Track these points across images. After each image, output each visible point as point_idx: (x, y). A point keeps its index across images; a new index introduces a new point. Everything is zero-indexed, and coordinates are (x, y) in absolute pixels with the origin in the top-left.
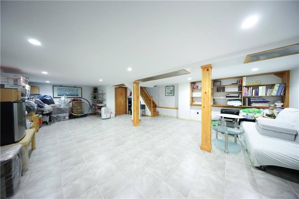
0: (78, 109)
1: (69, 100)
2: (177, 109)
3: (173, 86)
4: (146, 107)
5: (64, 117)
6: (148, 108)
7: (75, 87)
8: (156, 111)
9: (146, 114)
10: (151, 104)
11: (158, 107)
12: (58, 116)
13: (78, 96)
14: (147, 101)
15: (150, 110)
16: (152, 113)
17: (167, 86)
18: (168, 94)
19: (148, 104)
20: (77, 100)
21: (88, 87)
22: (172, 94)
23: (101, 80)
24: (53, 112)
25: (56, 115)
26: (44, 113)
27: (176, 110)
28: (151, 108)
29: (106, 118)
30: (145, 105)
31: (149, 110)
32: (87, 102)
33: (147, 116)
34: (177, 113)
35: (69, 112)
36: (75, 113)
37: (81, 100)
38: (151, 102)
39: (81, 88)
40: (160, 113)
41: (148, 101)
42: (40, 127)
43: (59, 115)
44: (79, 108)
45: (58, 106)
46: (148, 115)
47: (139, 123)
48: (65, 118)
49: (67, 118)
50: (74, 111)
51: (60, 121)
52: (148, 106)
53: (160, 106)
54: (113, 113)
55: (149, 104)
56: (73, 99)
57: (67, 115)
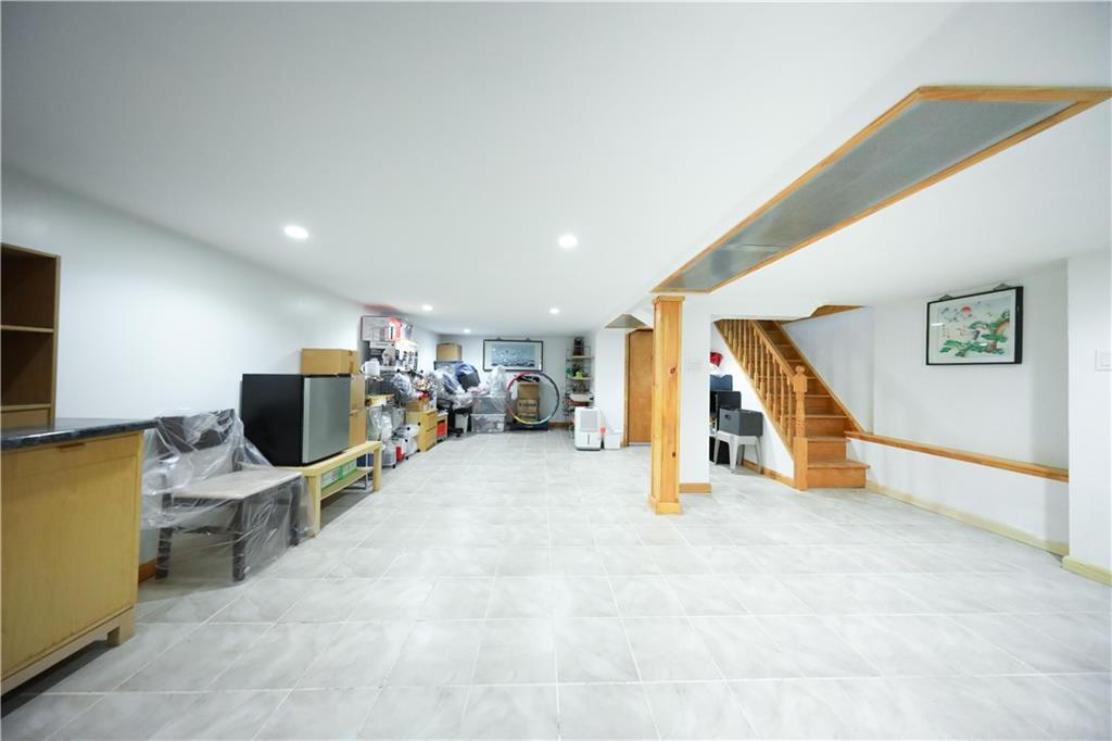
0: (527, 405)
1: (510, 377)
2: (1059, 474)
3: (1003, 288)
4: (769, 426)
5: (495, 423)
6: (777, 431)
7: (528, 341)
8: (848, 456)
9: (768, 466)
10: (794, 412)
11: (862, 438)
12: (483, 420)
13: (532, 365)
14: (772, 392)
15: (791, 446)
16: (804, 464)
17: (947, 298)
18: (955, 350)
19: (779, 412)
20: (528, 378)
21: (561, 337)
22: (1000, 352)
23: (554, 311)
24: (475, 408)
25: (480, 415)
26: (455, 407)
27: (1041, 481)
28: (794, 434)
29: (586, 446)
30: (759, 416)
31: (786, 444)
32: (552, 386)
33: (773, 475)
34: (1059, 512)
35: (507, 411)
36: (520, 417)
37: (537, 379)
38: (794, 400)
39: (542, 342)
40: (876, 475)
41: (779, 392)
42: (439, 441)
43: (486, 416)
44: (531, 402)
45: (483, 393)
46: (778, 470)
47: (676, 501)
48: (496, 427)
49: (501, 426)
50: (520, 408)
51: (486, 432)
52: (778, 420)
53: (877, 433)
54: (617, 431)
55: (786, 413)
56: (518, 374)
57: (500, 418)
